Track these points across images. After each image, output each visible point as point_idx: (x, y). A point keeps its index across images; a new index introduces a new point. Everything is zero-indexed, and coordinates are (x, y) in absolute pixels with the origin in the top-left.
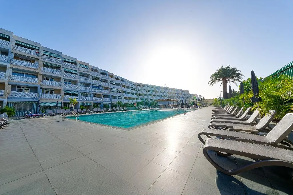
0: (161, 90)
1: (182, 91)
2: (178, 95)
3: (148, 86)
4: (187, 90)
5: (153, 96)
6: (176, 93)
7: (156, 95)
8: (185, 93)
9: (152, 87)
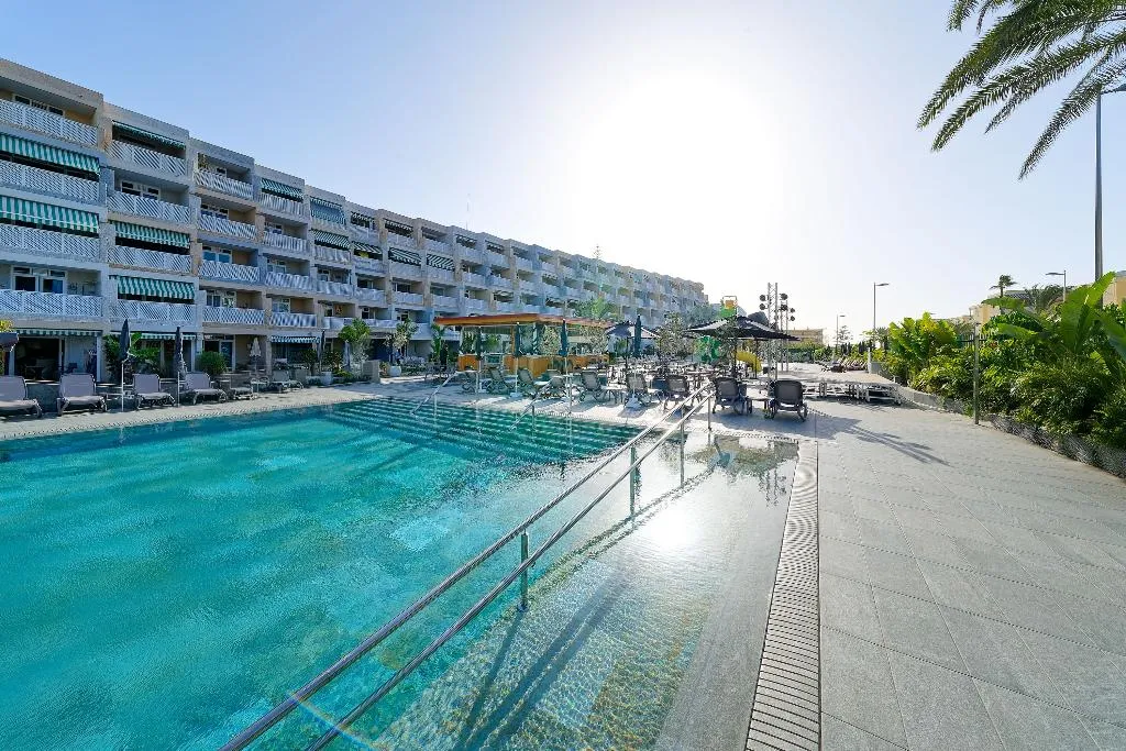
0: (547, 269)
1: (671, 283)
2: (646, 303)
3: (468, 241)
4: (695, 280)
5: (498, 297)
6: (637, 294)
7: (518, 293)
8: (685, 293)
9: (497, 247)
